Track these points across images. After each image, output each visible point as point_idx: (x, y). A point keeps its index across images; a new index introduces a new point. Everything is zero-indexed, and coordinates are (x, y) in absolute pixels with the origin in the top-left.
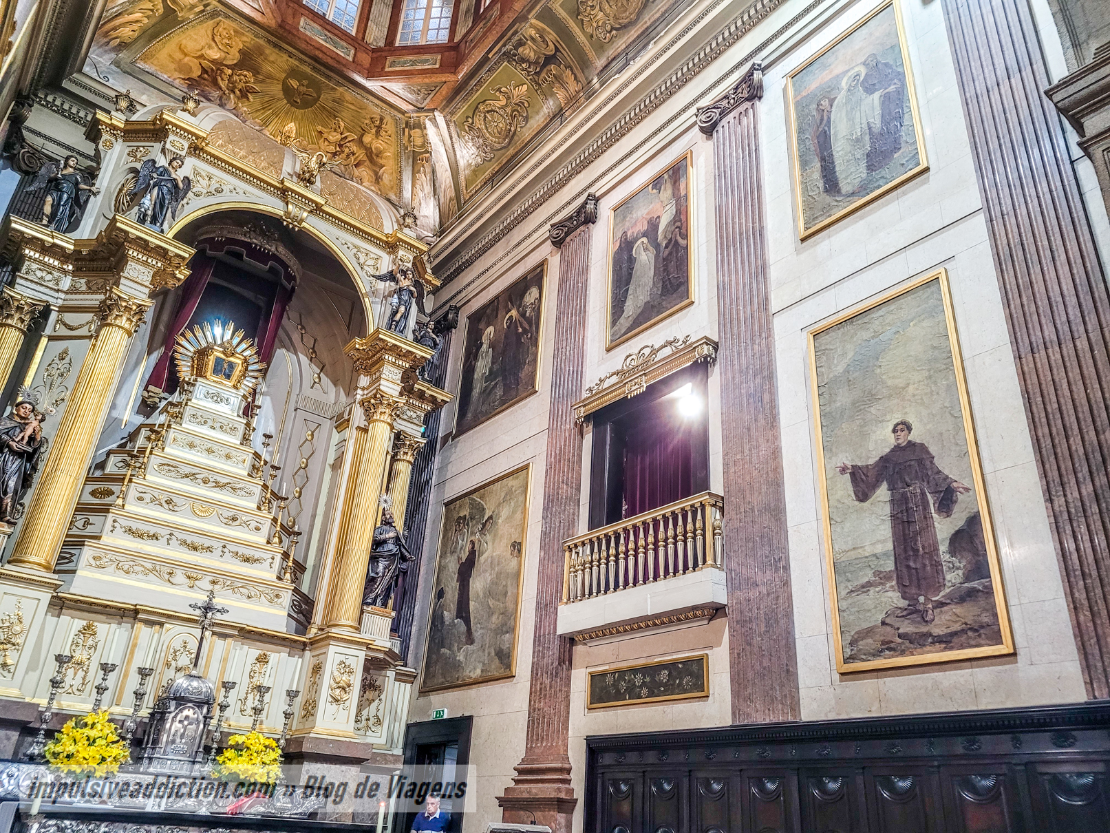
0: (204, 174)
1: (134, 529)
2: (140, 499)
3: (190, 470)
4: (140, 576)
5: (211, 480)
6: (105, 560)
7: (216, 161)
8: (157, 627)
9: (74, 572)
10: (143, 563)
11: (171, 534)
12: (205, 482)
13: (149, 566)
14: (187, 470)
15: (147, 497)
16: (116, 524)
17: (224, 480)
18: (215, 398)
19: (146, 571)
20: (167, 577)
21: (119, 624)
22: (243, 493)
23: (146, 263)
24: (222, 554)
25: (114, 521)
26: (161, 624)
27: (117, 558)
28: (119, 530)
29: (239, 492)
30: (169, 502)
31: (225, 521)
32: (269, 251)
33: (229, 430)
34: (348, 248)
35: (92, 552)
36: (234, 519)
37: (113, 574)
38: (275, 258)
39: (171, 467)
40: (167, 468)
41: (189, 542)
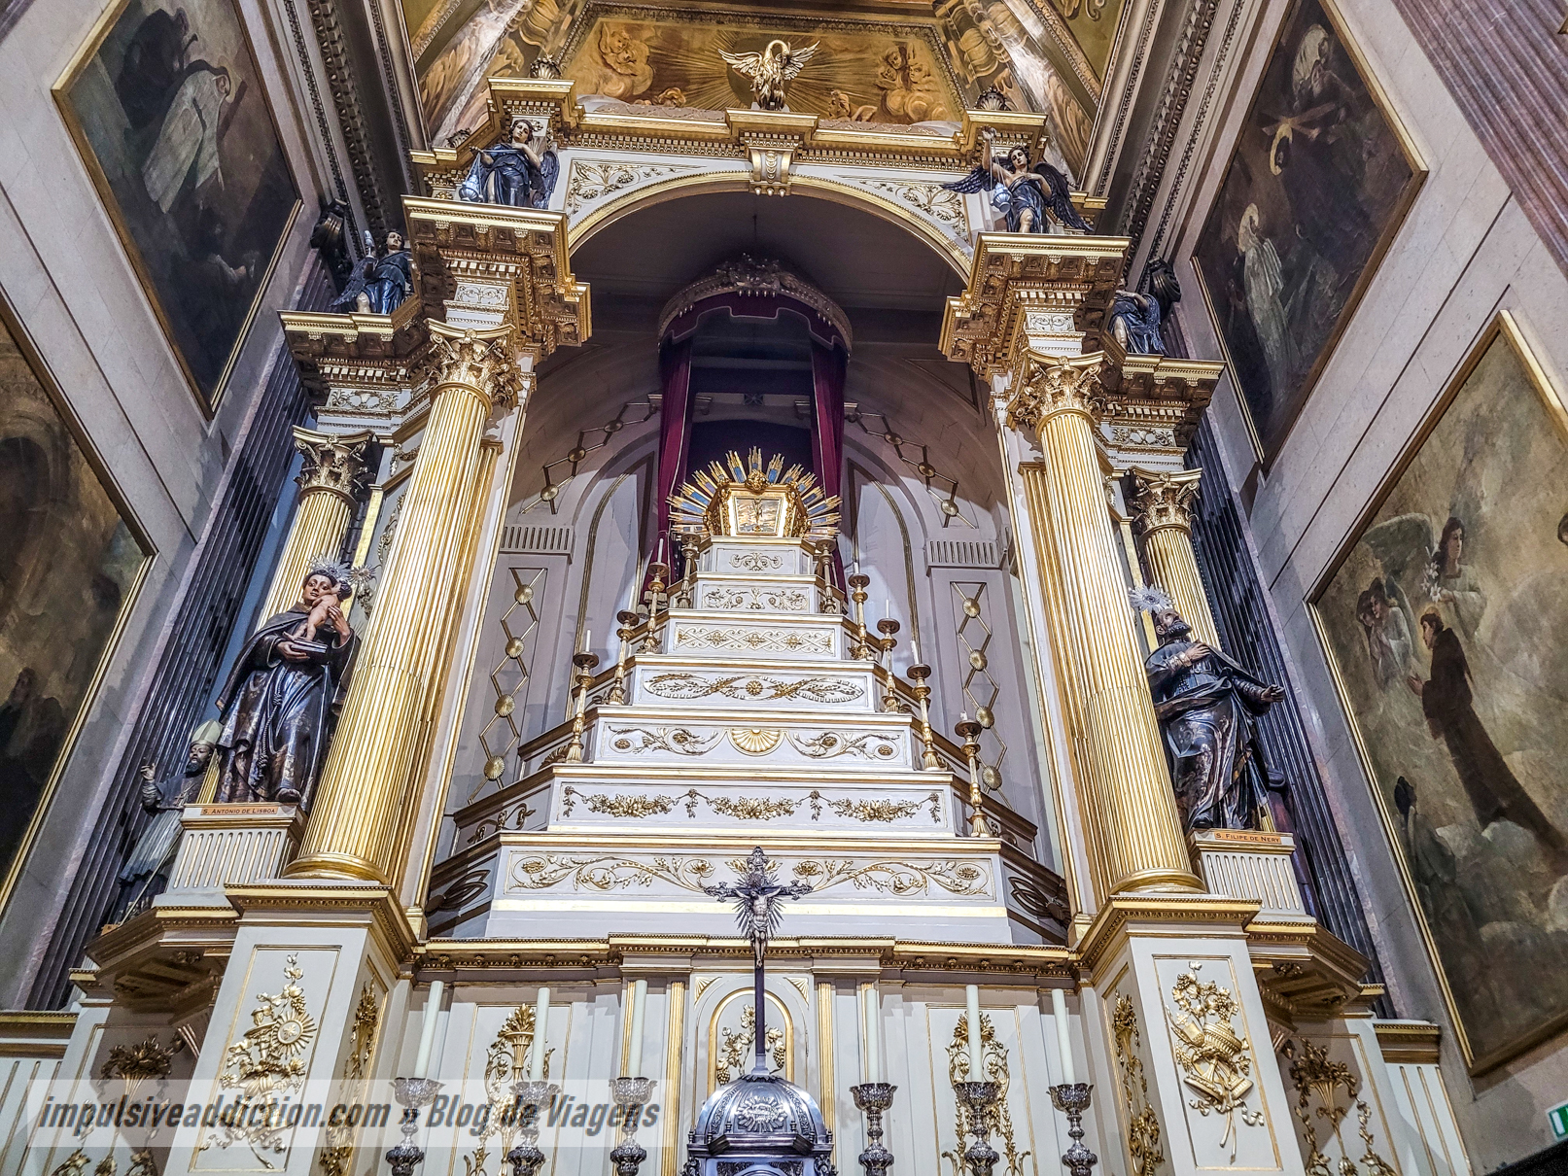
0: (594, 166)
1: (612, 798)
2: (622, 745)
3: (717, 676)
4: (634, 888)
5: (765, 685)
6: (550, 868)
7: (607, 136)
8: (677, 989)
9: (486, 907)
10: (634, 858)
11: (692, 794)
12: (754, 691)
13: (649, 862)
14: (713, 678)
15: (636, 739)
16: (573, 797)
17: (789, 680)
18: (753, 563)
19: (645, 876)
20: (694, 878)
21: (591, 999)
22: (839, 695)
23: (488, 275)
24: (814, 812)
25: (568, 792)
26: (683, 978)
27: (575, 858)
28: (581, 808)
29: (829, 696)
30: (682, 737)
31: (809, 750)
32: (770, 291)
33: (787, 603)
34: (890, 190)
35: (519, 857)
36: (828, 742)
37: (575, 895)
38: (782, 300)
39: (676, 679)
40: (672, 683)
41: (734, 801)
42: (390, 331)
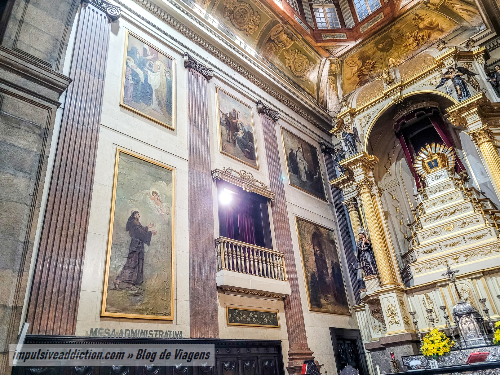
0: (362, 118)
1: (426, 251)
2: (424, 238)
3: (437, 215)
4: (435, 268)
5: (448, 213)
6: (420, 268)
8: (448, 286)
9: (412, 278)
10: (433, 263)
11: (440, 245)
12: (446, 215)
13: (436, 262)
14: (436, 215)
15: (426, 236)
16: (418, 253)
17: (453, 210)
18: (437, 178)
19: (437, 265)
20: (445, 263)
21: (435, 290)
22: (464, 210)
24: (465, 241)
25: (417, 252)
26: (448, 284)
27: (423, 265)
28: (421, 254)
29: (462, 211)
30: (434, 233)
31: (461, 226)
32: (411, 111)
33: (447, 187)
34: (426, 85)
35: (414, 268)
36: (464, 223)
37: (426, 272)
38: (415, 111)
39: (429, 219)
40: (428, 220)
41: (448, 244)
42: (346, 177)
